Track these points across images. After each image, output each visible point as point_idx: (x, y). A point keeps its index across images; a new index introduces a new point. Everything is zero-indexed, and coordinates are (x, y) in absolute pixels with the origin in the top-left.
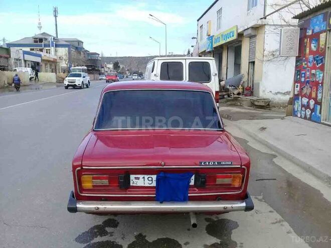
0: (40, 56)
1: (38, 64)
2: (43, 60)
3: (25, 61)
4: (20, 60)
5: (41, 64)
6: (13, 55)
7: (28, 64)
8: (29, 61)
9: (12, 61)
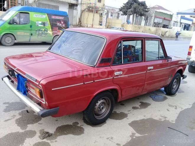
0: (192, 20)
1: (189, 25)
2: (193, 23)
3: (181, 23)
4: (177, 22)
5: (191, 25)
6: (174, 19)
7: (183, 25)
8: (184, 23)
9: (172, 22)
